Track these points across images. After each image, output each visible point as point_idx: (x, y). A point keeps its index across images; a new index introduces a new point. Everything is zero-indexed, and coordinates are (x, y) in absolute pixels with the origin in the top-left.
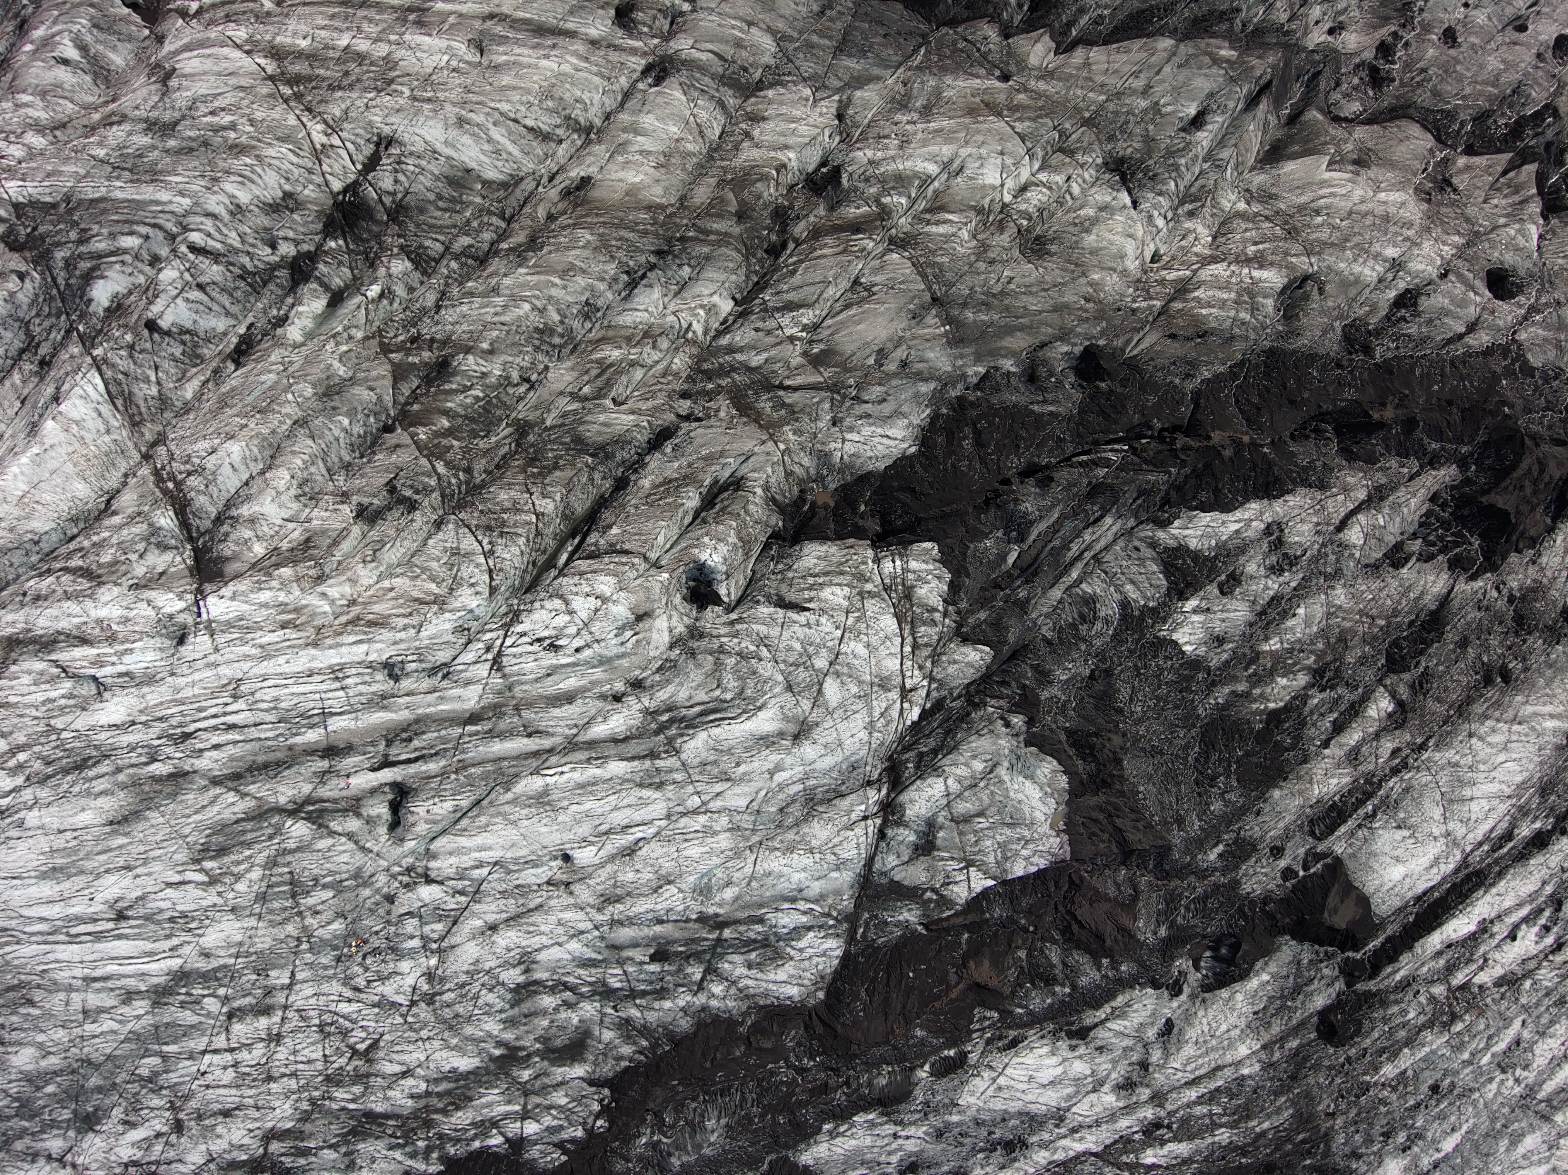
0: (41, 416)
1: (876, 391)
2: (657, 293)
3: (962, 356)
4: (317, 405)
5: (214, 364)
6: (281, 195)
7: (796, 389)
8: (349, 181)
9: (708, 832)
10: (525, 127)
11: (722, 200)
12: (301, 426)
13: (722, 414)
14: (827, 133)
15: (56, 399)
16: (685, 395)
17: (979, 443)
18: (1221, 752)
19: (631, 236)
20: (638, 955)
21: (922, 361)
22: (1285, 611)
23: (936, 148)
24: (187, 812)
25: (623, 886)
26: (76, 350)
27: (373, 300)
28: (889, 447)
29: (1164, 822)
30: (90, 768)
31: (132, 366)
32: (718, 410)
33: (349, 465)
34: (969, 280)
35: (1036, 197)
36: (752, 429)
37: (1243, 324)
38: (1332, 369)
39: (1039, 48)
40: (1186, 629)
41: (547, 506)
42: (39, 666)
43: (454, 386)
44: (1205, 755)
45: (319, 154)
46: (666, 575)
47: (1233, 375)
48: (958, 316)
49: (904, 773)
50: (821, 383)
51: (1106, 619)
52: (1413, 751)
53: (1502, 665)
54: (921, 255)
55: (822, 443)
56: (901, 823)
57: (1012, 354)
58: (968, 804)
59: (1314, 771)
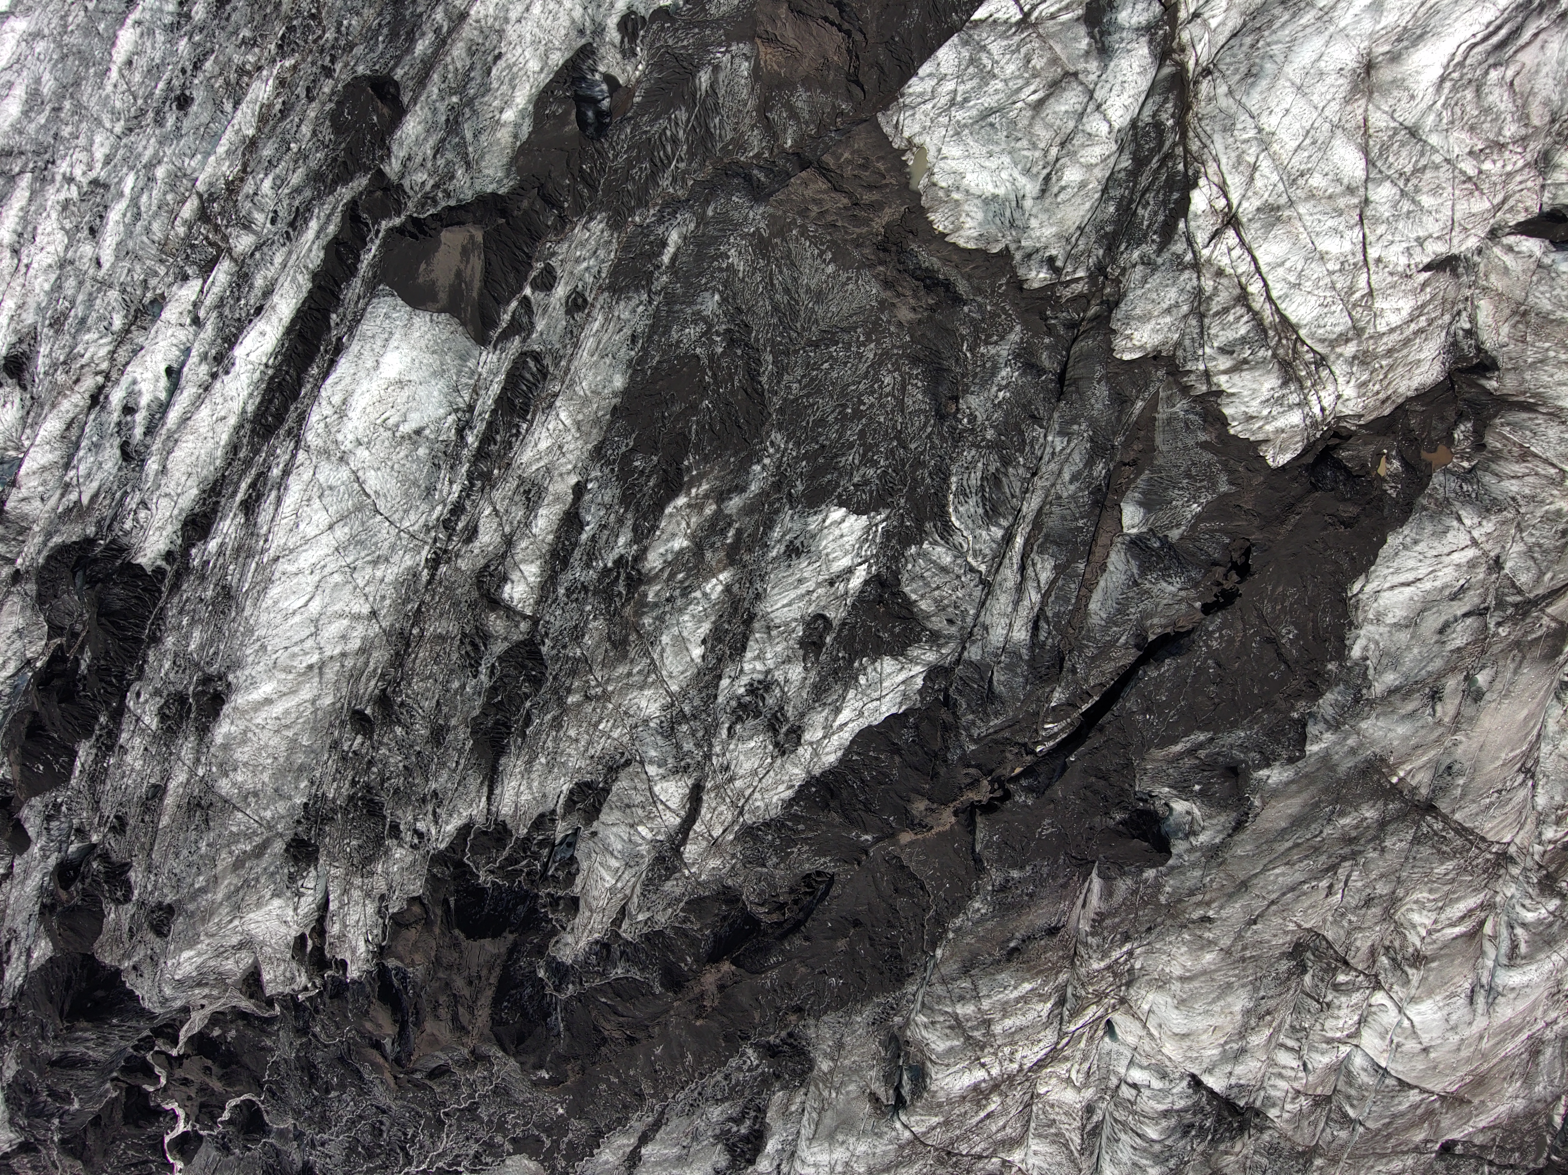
1: (1459, 638)
3: (1353, 751)
18: (732, 390)
21: (1411, 714)
22: (720, 639)
23: (1521, 1008)
28: (1398, 571)
34: (1392, 859)
35: (1343, 1019)
37: (961, 997)
38: (806, 999)
40: (850, 538)
44: (751, 375)
47: (940, 922)
48: (1386, 805)
49: (1175, 106)
50: (1547, 606)
51: (966, 495)
52: (446, 551)
53: (372, 732)
54: (1476, 857)
55: (1504, 523)
56: (1148, 30)
57: (1276, 793)
58: (1063, 108)
59: (580, 443)
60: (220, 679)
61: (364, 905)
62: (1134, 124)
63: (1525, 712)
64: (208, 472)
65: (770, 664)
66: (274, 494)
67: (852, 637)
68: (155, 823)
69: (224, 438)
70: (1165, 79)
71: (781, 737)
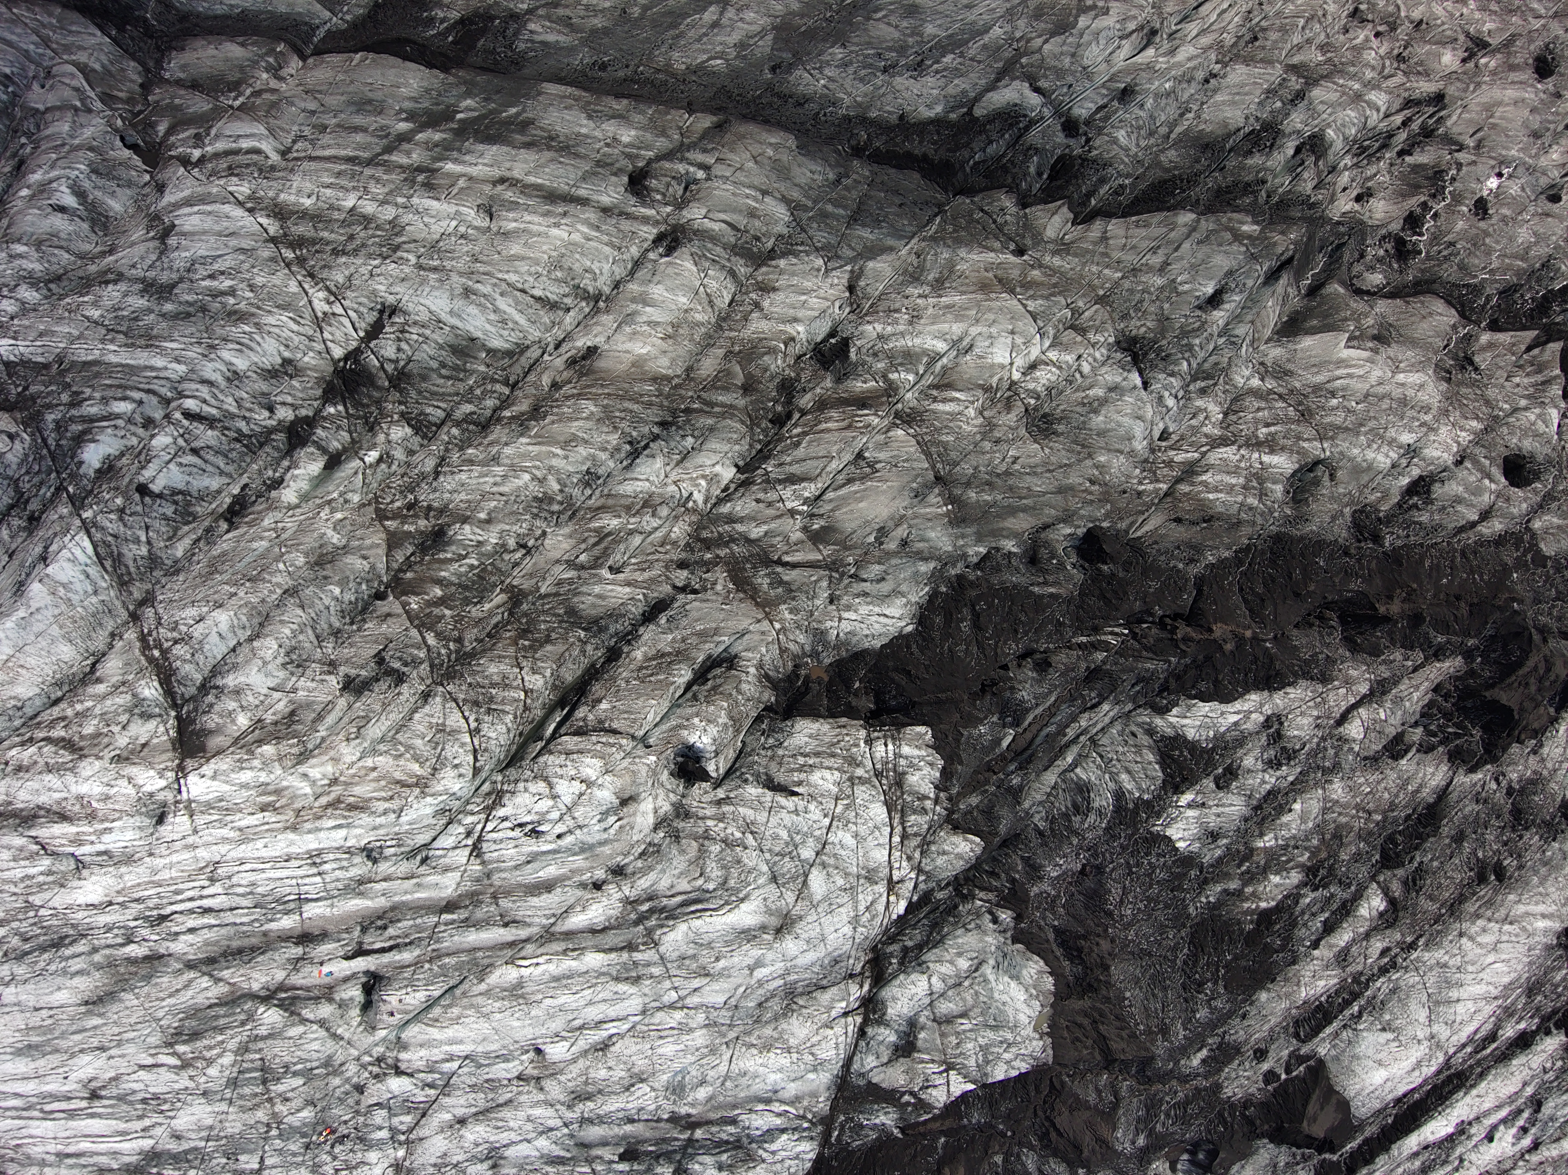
0: (28, 575)
1: (875, 570)
2: (659, 463)
3: (963, 536)
4: (308, 574)
5: (206, 523)
6: (280, 361)
7: (794, 566)
8: (351, 348)
9: (684, 1029)
10: (532, 296)
11: (729, 373)
12: (291, 596)
13: (719, 587)
14: (837, 304)
15: (44, 559)
16: (682, 565)
17: (977, 625)
18: (1210, 955)
19: (635, 407)
20: (607, 1154)
21: (922, 540)
22: (1280, 805)
24: (162, 995)
25: (594, 1083)
26: (65, 511)
27: (371, 465)
28: (885, 625)
29: (1149, 1032)
30: (66, 946)
31: (122, 528)
32: (715, 583)
33: (339, 631)
34: (973, 460)
35: (1045, 376)
36: (747, 607)
37: (1251, 509)
38: (1339, 557)
39: (1057, 219)
40: (1180, 825)
41: (536, 682)
42: (18, 841)
43: (449, 556)
44: (1194, 957)
45: (320, 322)
46: (653, 758)
47: (1238, 560)
48: (961, 495)
50: (820, 561)
51: (1100, 811)
52: (1402, 949)
53: (1496, 862)
54: (926, 433)
55: (819, 621)
56: (881, 1022)
57: (1015, 535)
58: (951, 1005)
59: (1302, 972)
61: (1548, 754)
64: (1502, 1068)
65: (1260, 774)
66: (1476, 1037)
67: (1205, 765)
71: (1277, 725)
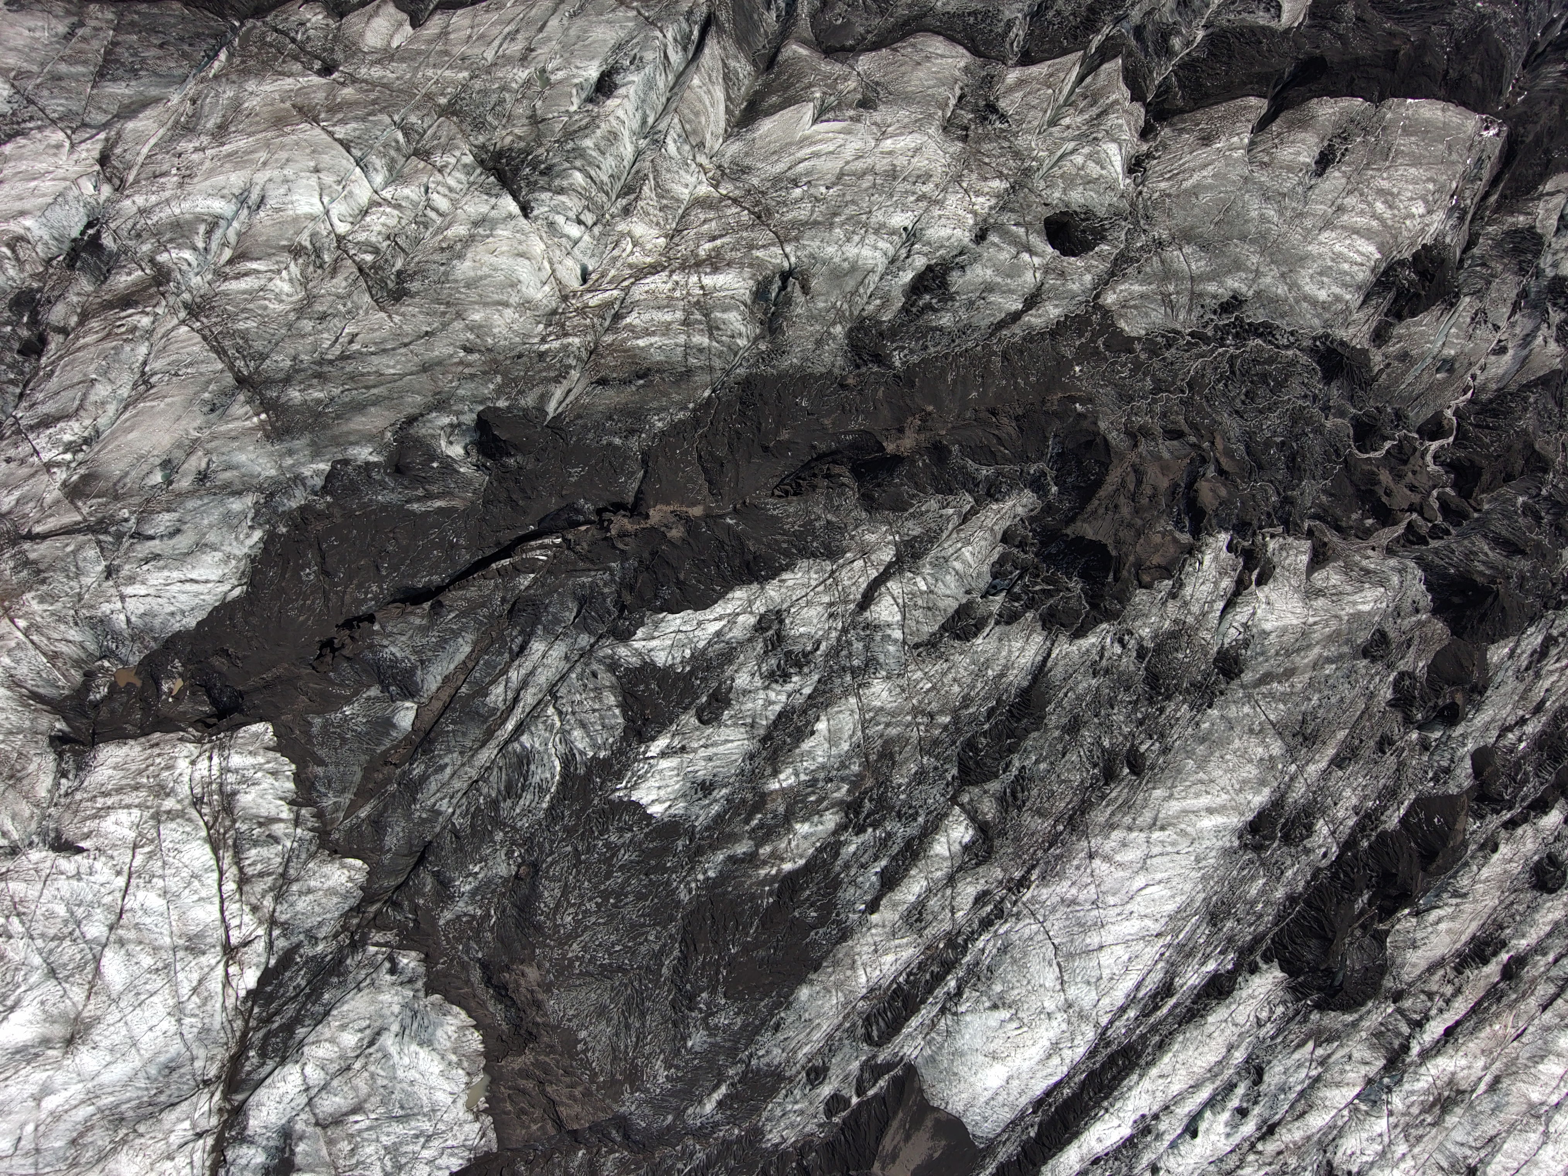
1: (164, 521)
7: (44, 537)
14: (88, 183)
17: (324, 570)
18: (707, 953)
21: (229, 468)
22: (798, 730)
23: (221, 177)
34: (290, 347)
35: (380, 221)
37: (700, 350)
38: (832, 392)
39: (379, 23)
40: (653, 782)
47: (696, 421)
48: (278, 397)
49: (243, 1066)
50: (79, 523)
51: (540, 787)
52: (1010, 890)
53: (1129, 751)
54: (216, 324)
55: (92, 607)
56: (243, 1139)
57: (369, 438)
58: (337, 1099)
59: (858, 949)
60: (1246, 845)
61: (1192, 596)
62: (283, 1062)
63: (131, 436)
64: (1192, 1032)
65: (762, 694)
66: (1140, 995)
67: (682, 696)
68: (1351, 735)
69: (1167, 1059)
70: (243, 1091)
71: (776, 626)
